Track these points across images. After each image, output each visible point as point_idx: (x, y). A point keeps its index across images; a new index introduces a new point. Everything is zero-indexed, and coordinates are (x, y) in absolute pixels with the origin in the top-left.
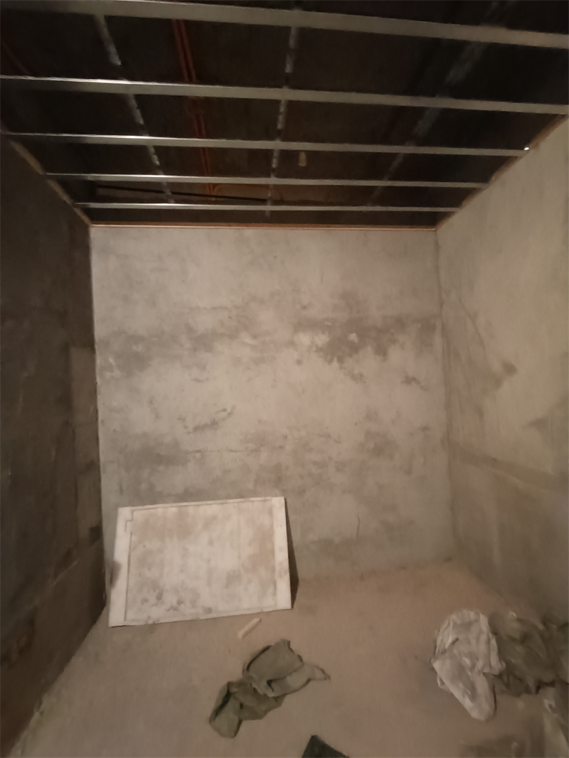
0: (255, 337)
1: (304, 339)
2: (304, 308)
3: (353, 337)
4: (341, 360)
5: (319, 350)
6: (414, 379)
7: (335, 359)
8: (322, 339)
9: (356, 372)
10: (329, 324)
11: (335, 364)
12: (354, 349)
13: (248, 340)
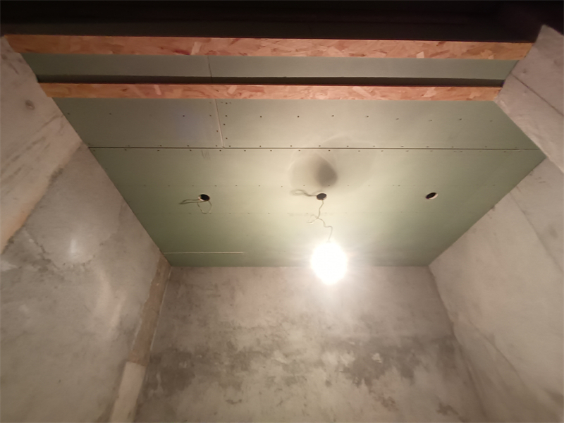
0: (286, 356)
1: (331, 358)
2: (329, 328)
3: (377, 357)
4: (368, 383)
5: (346, 370)
6: (449, 408)
7: (363, 381)
8: (348, 359)
9: (386, 397)
10: (353, 343)
11: (364, 387)
12: (381, 370)
13: (281, 359)
